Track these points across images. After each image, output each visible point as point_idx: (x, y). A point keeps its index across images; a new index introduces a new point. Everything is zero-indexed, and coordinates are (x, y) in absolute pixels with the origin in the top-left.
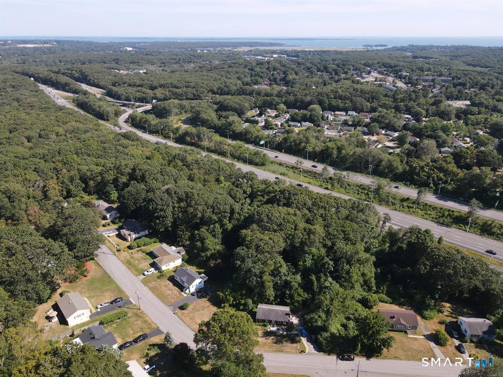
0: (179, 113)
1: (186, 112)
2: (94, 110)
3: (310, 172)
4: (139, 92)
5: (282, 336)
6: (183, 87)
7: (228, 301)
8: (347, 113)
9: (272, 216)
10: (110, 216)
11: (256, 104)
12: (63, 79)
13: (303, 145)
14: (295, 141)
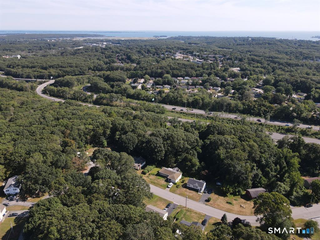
3: (193, 114)
4: (35, 71)
6: (68, 67)
8: (184, 78)
13: (179, 99)
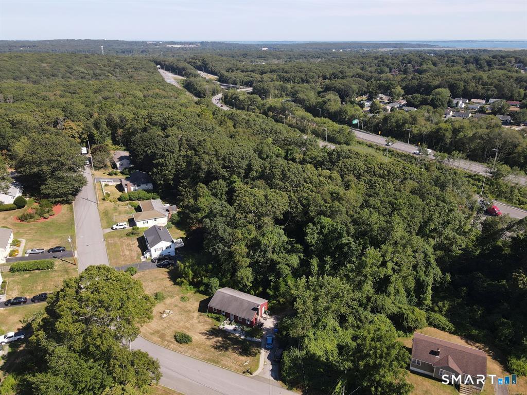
0: (279, 96)
1: (287, 95)
2: (196, 89)
4: (248, 76)
5: (236, 341)
7: (187, 276)
8: (487, 101)
9: (289, 170)
10: (120, 165)
11: (368, 89)
12: (182, 64)
13: (407, 126)
14: (397, 121)
